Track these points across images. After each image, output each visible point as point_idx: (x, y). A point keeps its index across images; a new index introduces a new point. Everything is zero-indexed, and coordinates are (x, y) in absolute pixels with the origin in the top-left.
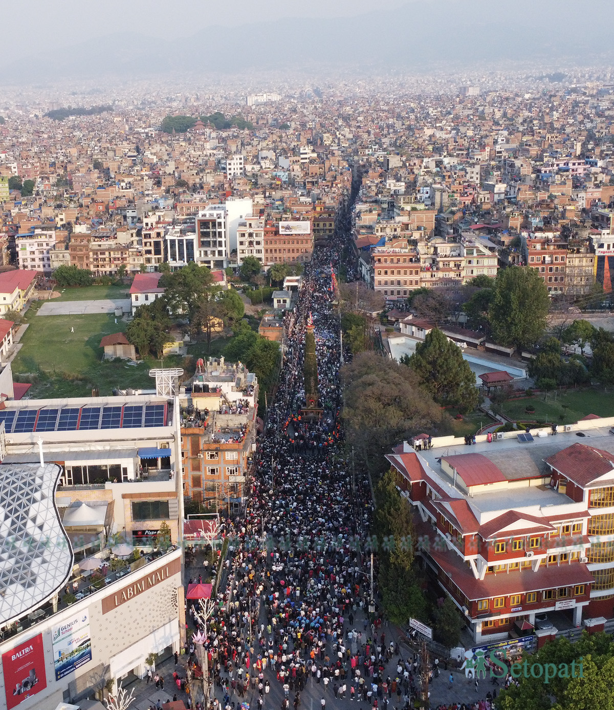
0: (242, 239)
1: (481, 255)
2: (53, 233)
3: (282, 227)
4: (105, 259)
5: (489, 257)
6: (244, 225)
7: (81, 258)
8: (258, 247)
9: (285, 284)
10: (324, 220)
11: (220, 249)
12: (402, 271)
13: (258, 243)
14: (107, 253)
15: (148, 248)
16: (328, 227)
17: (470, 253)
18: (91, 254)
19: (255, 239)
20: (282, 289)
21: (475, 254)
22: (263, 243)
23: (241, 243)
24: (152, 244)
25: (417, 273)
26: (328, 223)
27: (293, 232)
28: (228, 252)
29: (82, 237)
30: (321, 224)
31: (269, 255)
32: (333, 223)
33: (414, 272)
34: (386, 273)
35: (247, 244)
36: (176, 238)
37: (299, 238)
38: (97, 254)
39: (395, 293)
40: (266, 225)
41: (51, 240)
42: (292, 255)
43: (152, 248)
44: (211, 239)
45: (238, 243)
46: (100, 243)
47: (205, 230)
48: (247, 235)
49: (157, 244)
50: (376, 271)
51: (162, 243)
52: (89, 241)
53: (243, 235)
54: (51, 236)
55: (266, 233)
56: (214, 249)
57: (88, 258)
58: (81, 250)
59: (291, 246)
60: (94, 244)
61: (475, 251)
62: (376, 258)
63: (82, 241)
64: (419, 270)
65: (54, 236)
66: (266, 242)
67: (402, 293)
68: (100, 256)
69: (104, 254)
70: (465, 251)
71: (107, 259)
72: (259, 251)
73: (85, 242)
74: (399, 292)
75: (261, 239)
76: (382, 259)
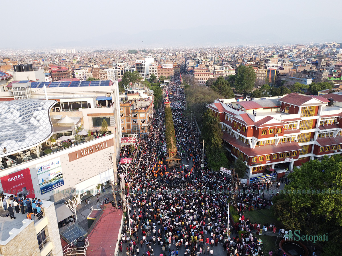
0: (150, 70)
1: (230, 69)
2: (87, 68)
3: (164, 66)
4: (104, 76)
5: (232, 70)
6: (151, 65)
7: (96, 76)
8: (155, 72)
9: (164, 81)
10: (177, 68)
11: (143, 73)
12: (204, 75)
13: (156, 71)
14: (105, 74)
15: (119, 73)
16: (178, 70)
17: (226, 68)
18: (100, 74)
19: (155, 70)
20: (163, 83)
21: (228, 69)
22: (157, 71)
23: (150, 71)
24: (120, 71)
25: (208, 75)
26: (178, 69)
27: (167, 67)
28: (146, 74)
29: (97, 69)
30: (176, 69)
31: (159, 75)
32: (180, 69)
33: (207, 75)
34: (198, 75)
35: (152, 71)
36: (128, 69)
37: (169, 69)
38: (102, 75)
39: (201, 82)
40: (158, 65)
41: (86, 71)
42: (167, 75)
43: (120, 73)
44: (140, 70)
45: (149, 71)
46: (103, 71)
47: (138, 67)
48: (152, 68)
49: (122, 71)
50: (195, 75)
51: (124, 71)
52: (99, 70)
53: (151, 68)
54: (86, 69)
55: (158, 68)
56: (141, 73)
57: (99, 76)
58: (96, 73)
59: (166, 72)
60: (101, 71)
61: (228, 68)
62: (195, 71)
63: (96, 70)
64: (209, 74)
65: (87, 69)
66: (158, 70)
67: (203, 83)
68: (103, 75)
69: (104, 74)
70: (225, 68)
71: (105, 76)
72: (156, 74)
73: (97, 70)
74: (202, 82)
75: (156, 69)
76: (197, 71)
